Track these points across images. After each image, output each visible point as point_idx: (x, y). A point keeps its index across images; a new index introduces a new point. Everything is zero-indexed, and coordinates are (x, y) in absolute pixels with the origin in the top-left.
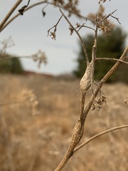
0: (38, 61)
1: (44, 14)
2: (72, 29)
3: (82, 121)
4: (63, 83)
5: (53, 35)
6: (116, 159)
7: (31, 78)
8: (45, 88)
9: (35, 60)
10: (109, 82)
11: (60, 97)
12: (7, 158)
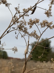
0: (14, 51)
1: (16, 33)
2: (22, 36)
5: (17, 38)
9: (13, 50)
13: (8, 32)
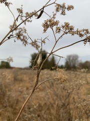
3: (38, 77)
4: (26, 70)
6: (48, 96)
7: (14, 69)
8: (19, 73)
10: (42, 69)
11: (25, 76)
12: (5, 101)
13: (9, 38)
